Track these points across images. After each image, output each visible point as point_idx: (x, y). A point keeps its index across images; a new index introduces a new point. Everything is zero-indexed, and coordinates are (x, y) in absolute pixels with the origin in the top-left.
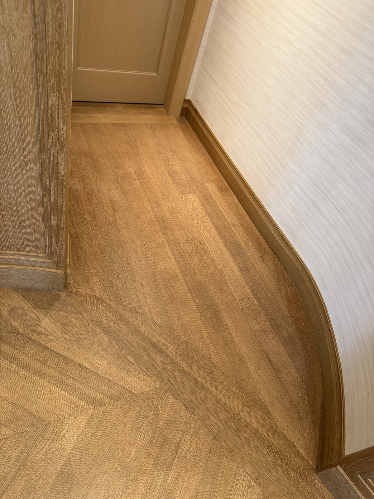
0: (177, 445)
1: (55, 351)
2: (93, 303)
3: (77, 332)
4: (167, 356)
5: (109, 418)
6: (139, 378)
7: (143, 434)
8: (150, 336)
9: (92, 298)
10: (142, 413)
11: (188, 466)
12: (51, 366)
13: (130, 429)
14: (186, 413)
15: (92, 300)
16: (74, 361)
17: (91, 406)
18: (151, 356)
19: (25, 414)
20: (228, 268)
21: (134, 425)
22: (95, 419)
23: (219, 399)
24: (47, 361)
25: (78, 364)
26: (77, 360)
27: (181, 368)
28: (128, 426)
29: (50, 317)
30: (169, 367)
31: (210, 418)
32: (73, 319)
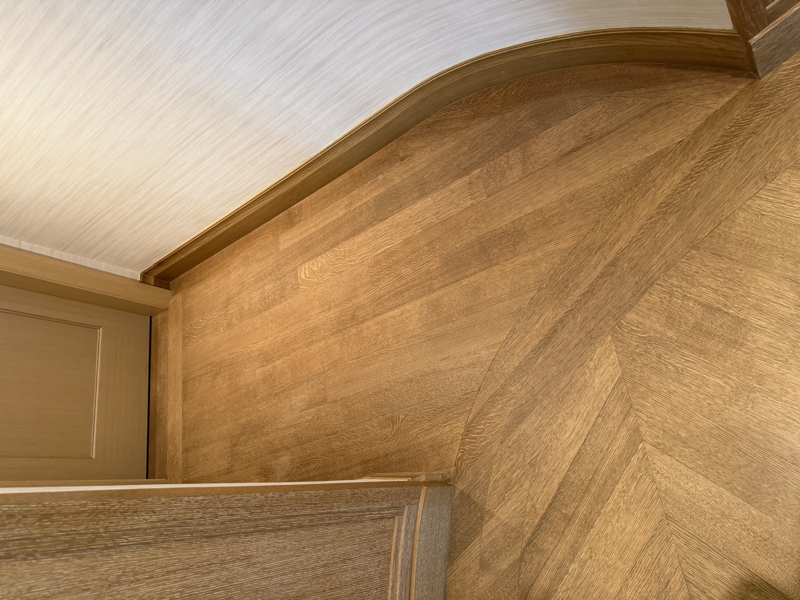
0: (707, 309)
1: (550, 502)
2: (475, 438)
3: (519, 465)
4: (561, 321)
5: (659, 418)
6: (596, 369)
7: (686, 364)
8: (529, 349)
9: (466, 440)
10: (654, 364)
11: (741, 292)
12: (573, 509)
13: (678, 386)
14: (655, 293)
15: (469, 440)
16: (568, 472)
17: (640, 447)
18: (560, 347)
19: (649, 551)
20: (420, 216)
21: (671, 378)
22: (659, 441)
23: (634, 237)
24: (565, 516)
25: (571, 465)
26: (565, 466)
28: (673, 388)
29: (495, 508)
30: (579, 319)
31: (665, 254)
32: (499, 471)
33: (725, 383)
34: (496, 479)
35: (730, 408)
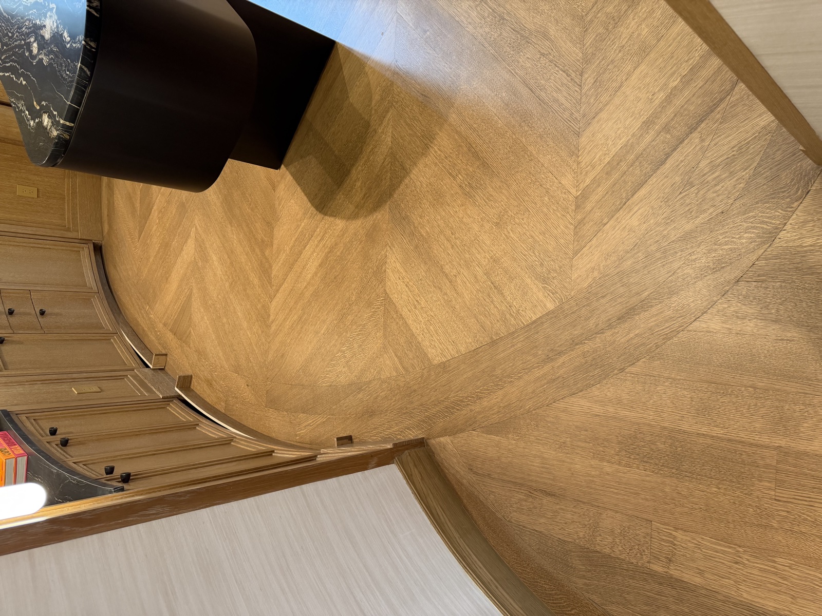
0: (501, 291)
1: (681, 145)
2: (763, 222)
3: (706, 185)
4: (610, 327)
5: (558, 214)
6: (593, 269)
7: (526, 253)
9: (778, 222)
10: (547, 259)
12: (657, 138)
13: (537, 238)
14: (528, 318)
15: (773, 221)
16: (652, 175)
17: (580, 192)
18: (619, 300)
21: (540, 245)
22: (564, 196)
23: (527, 373)
24: (668, 132)
25: (646, 181)
27: (584, 340)
28: (541, 237)
30: (591, 323)
31: (511, 347)
32: (737, 180)
33: (509, 233)
34: (744, 171)
35: (512, 214)
